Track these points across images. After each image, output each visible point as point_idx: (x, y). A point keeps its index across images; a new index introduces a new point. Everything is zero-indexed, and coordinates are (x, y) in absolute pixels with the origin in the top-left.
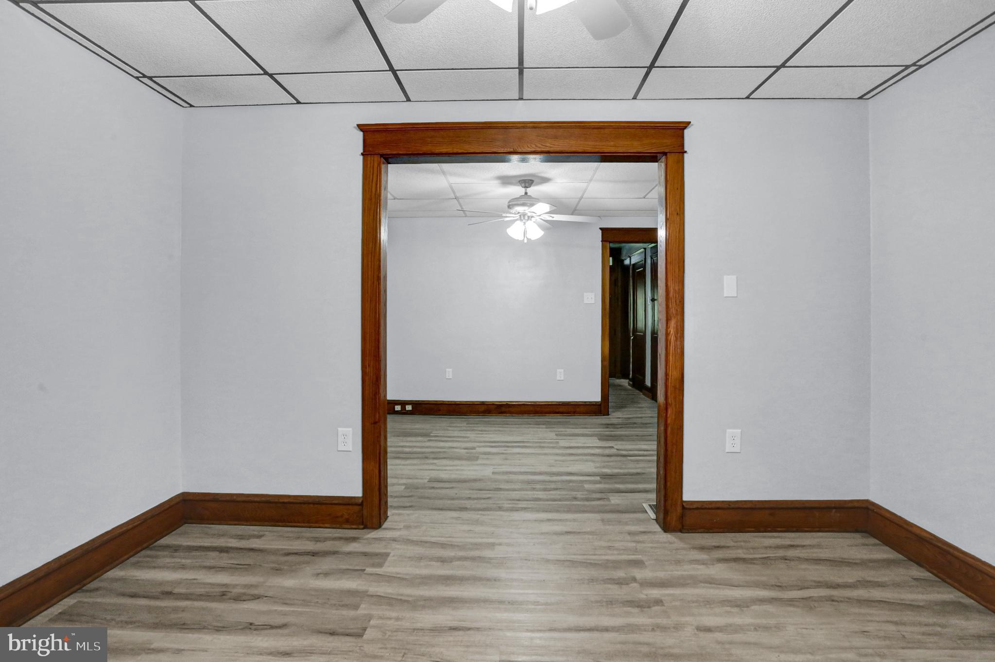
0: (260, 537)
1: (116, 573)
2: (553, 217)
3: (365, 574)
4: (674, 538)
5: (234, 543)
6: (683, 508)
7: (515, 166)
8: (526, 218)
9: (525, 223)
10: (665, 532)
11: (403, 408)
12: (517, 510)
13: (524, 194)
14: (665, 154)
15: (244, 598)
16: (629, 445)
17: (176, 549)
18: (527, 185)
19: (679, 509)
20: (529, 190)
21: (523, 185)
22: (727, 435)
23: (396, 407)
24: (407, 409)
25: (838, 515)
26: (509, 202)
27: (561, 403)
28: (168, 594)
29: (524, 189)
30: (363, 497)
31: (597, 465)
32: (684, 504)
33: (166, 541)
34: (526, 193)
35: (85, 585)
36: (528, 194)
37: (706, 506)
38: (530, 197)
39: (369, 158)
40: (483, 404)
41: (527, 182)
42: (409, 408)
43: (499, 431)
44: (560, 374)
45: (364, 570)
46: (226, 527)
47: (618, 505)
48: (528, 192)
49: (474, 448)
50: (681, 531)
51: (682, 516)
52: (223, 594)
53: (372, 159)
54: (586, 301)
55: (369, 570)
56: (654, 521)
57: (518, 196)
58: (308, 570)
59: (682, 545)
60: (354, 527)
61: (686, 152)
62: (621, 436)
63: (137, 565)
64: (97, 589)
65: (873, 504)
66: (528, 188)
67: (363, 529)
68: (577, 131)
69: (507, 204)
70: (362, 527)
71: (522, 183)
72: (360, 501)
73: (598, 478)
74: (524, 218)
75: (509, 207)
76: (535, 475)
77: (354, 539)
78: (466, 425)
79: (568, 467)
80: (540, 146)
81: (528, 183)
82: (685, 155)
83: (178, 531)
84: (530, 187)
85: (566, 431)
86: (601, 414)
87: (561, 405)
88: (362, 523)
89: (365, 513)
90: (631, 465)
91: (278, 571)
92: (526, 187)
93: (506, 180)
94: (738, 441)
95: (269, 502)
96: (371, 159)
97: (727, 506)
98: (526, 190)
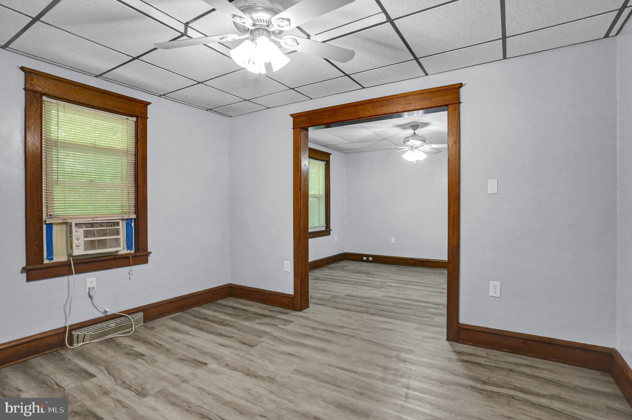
0: (251, 306)
1: (196, 308)
2: (431, 146)
3: (277, 327)
4: (448, 344)
5: (240, 306)
6: (459, 327)
7: (407, 118)
8: (415, 148)
9: (413, 151)
10: (447, 340)
11: (368, 259)
13: (413, 134)
14: (447, 105)
15: (227, 325)
17: (220, 304)
18: (415, 128)
19: (456, 328)
20: (417, 131)
21: (412, 128)
22: (491, 284)
23: (364, 258)
24: (370, 259)
26: (404, 139)
28: (205, 319)
30: (294, 295)
33: (220, 301)
34: (415, 133)
35: (185, 310)
36: (416, 134)
37: (474, 329)
39: (295, 130)
40: (413, 259)
41: (415, 126)
42: (371, 259)
43: (413, 275)
45: (277, 325)
46: (243, 300)
48: (416, 132)
49: (386, 283)
50: (457, 341)
51: (457, 332)
52: (222, 322)
53: (297, 130)
55: (280, 326)
57: (410, 135)
58: (258, 321)
59: (449, 348)
60: (290, 308)
63: (205, 308)
64: (187, 312)
66: (415, 130)
67: (293, 310)
69: (403, 140)
70: (293, 309)
72: (292, 296)
74: (413, 148)
75: (404, 142)
76: (404, 300)
77: (286, 313)
78: (396, 271)
79: (430, 298)
80: (374, 112)
83: (226, 299)
84: (417, 129)
88: (293, 307)
89: (294, 302)
91: (246, 319)
92: (414, 130)
93: (403, 127)
94: (498, 290)
95: (259, 292)
97: (489, 331)
98: (415, 131)
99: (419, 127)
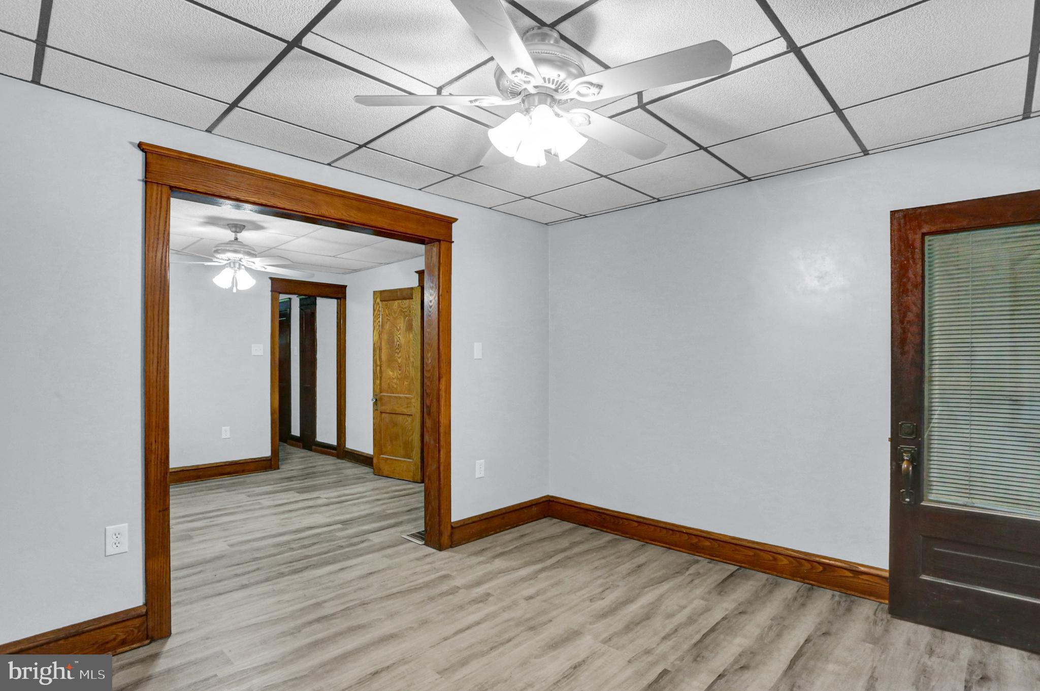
2: (266, 269)
4: (450, 553)
6: (452, 528)
7: (226, 210)
8: (237, 266)
9: (235, 272)
10: (440, 550)
12: (302, 571)
13: (233, 239)
14: (439, 241)
16: (331, 492)
18: (238, 230)
19: (449, 528)
20: (239, 235)
21: (234, 229)
22: (477, 464)
25: (536, 509)
26: (217, 246)
27: (227, 464)
29: (234, 234)
30: (146, 604)
31: (328, 514)
32: (453, 525)
34: (236, 239)
36: (239, 240)
37: (466, 522)
38: (241, 244)
41: (238, 227)
44: (226, 432)
47: (382, 542)
48: (238, 237)
50: (451, 547)
51: (451, 535)
53: (160, 189)
54: (254, 353)
56: (424, 546)
57: (227, 241)
59: (461, 556)
60: (135, 646)
61: (453, 242)
62: (314, 486)
65: (552, 497)
66: (238, 232)
67: (149, 643)
68: (377, 208)
70: (147, 641)
71: (233, 227)
72: (144, 610)
73: (340, 526)
74: (234, 266)
75: (218, 251)
80: (345, 214)
81: (240, 228)
82: (453, 244)
84: (240, 232)
85: (254, 491)
86: (271, 468)
87: (228, 465)
88: (147, 638)
89: (150, 624)
90: (355, 509)
92: (236, 232)
94: (483, 468)
96: (157, 190)
97: (478, 519)
98: (236, 235)
99: (246, 228)
